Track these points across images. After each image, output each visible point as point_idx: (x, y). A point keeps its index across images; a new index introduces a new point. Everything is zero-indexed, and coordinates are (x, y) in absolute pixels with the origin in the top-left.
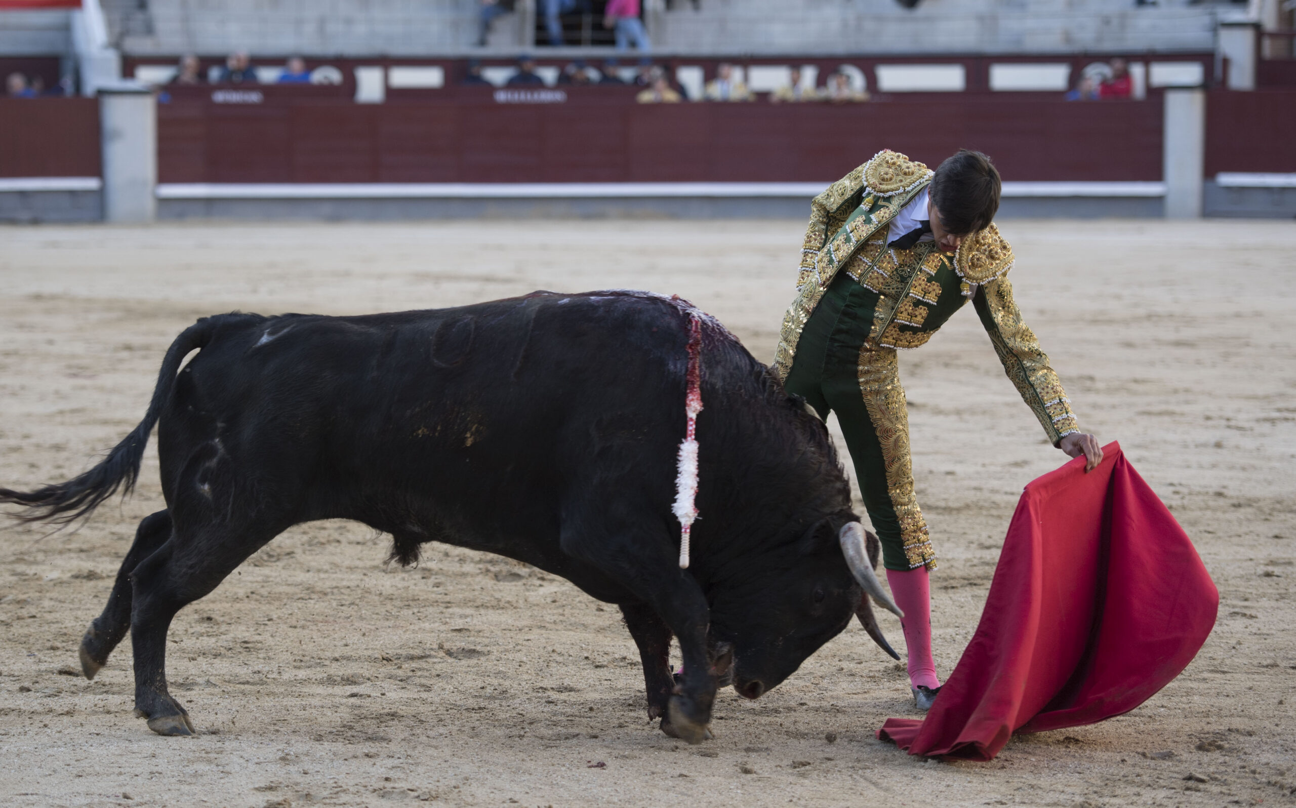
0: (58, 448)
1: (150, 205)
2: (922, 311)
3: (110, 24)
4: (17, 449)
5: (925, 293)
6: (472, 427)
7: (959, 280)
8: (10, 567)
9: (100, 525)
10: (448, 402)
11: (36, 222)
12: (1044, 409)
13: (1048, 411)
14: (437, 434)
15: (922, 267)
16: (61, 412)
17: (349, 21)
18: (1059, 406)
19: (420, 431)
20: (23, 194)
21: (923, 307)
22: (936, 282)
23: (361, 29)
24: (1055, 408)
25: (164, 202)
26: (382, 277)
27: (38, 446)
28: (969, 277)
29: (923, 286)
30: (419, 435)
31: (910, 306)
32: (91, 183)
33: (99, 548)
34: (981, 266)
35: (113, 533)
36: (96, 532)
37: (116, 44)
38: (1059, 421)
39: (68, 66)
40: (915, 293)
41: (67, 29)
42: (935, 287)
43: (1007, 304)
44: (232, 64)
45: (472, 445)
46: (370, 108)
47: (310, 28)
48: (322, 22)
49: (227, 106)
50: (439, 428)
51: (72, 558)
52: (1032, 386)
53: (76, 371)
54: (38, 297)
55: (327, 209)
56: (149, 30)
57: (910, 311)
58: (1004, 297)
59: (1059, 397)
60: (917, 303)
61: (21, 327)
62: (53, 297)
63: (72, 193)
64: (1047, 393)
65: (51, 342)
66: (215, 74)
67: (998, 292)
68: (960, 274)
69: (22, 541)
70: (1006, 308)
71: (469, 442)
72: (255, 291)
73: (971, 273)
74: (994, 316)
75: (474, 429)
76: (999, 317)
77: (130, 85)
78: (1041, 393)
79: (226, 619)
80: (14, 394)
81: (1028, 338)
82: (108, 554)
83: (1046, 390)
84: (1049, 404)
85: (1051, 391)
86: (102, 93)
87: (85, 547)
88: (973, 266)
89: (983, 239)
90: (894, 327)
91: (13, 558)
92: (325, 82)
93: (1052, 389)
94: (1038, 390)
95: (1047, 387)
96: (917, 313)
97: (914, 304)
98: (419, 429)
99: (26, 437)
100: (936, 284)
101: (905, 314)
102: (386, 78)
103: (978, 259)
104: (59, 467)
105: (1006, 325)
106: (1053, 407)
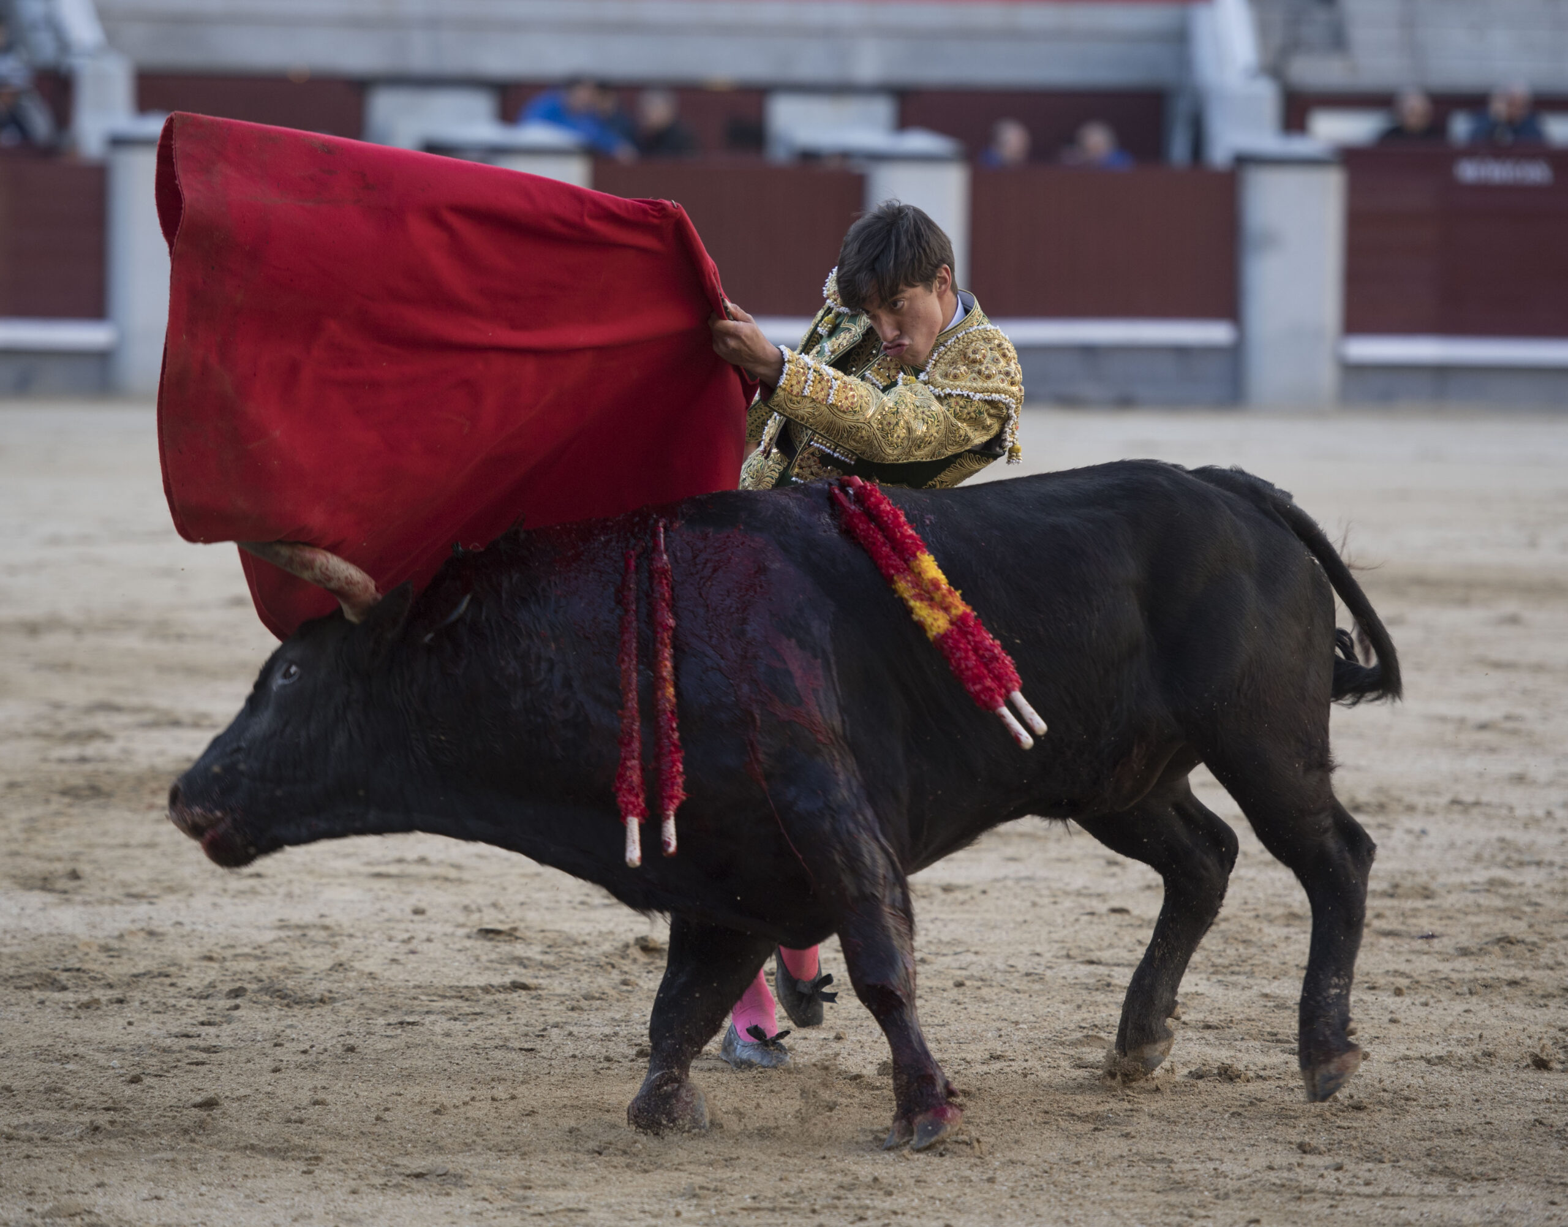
1: (1327, 377)
3: (1263, 29)
8: (1071, 1052)
20: (1089, 351)
32: (1216, 333)
33: (1240, 1022)
36: (1233, 993)
37: (1273, 68)
39: (1181, 109)
44: (1499, 108)
49: (1484, 189)
51: (1190, 1040)
56: (1339, 42)
63: (1182, 351)
66: (1461, 127)
69: (1095, 1003)
72: (1533, 544)
77: (1298, 146)
79: (1487, 1169)
82: (1260, 1036)
86: (1244, 161)
87: (1213, 1019)
91: (1079, 1035)
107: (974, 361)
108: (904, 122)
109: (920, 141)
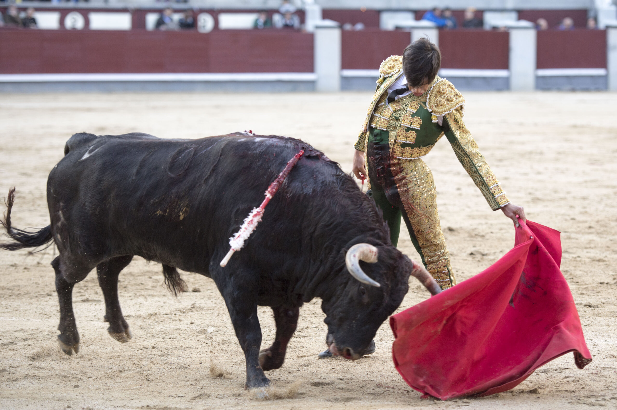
0: (584, 198)
2: (412, 134)
4: (564, 199)
5: (412, 123)
6: (183, 209)
7: (430, 114)
9: (605, 236)
10: (173, 196)
11: (573, 90)
13: (491, 191)
14: (167, 214)
15: (408, 109)
16: (586, 182)
18: (497, 188)
19: (158, 212)
21: (412, 132)
22: (417, 116)
24: (495, 190)
27: (574, 198)
28: (435, 112)
29: (410, 120)
30: (157, 214)
31: (404, 131)
32: (601, 72)
34: (441, 105)
35: (611, 240)
38: (498, 197)
40: (405, 123)
43: (461, 126)
45: (183, 219)
50: (168, 211)
52: (481, 176)
53: (593, 162)
54: (575, 126)
57: (404, 135)
58: (459, 122)
59: (496, 183)
60: (408, 129)
61: (567, 140)
62: (582, 126)
64: (490, 180)
65: (581, 148)
67: (455, 119)
68: (430, 110)
70: (461, 128)
71: (181, 218)
73: (436, 109)
74: (455, 133)
75: (184, 210)
76: (457, 134)
80: (562, 172)
81: (474, 146)
84: (491, 187)
88: (437, 105)
89: (443, 90)
90: (398, 145)
93: (492, 178)
94: (485, 179)
95: (489, 177)
96: (409, 136)
97: (406, 130)
98: (158, 211)
99: (568, 193)
100: (417, 118)
101: (401, 136)
103: (440, 101)
104: (585, 207)
105: (462, 138)
106: (494, 188)
107: (444, 94)
109: (524, 23)
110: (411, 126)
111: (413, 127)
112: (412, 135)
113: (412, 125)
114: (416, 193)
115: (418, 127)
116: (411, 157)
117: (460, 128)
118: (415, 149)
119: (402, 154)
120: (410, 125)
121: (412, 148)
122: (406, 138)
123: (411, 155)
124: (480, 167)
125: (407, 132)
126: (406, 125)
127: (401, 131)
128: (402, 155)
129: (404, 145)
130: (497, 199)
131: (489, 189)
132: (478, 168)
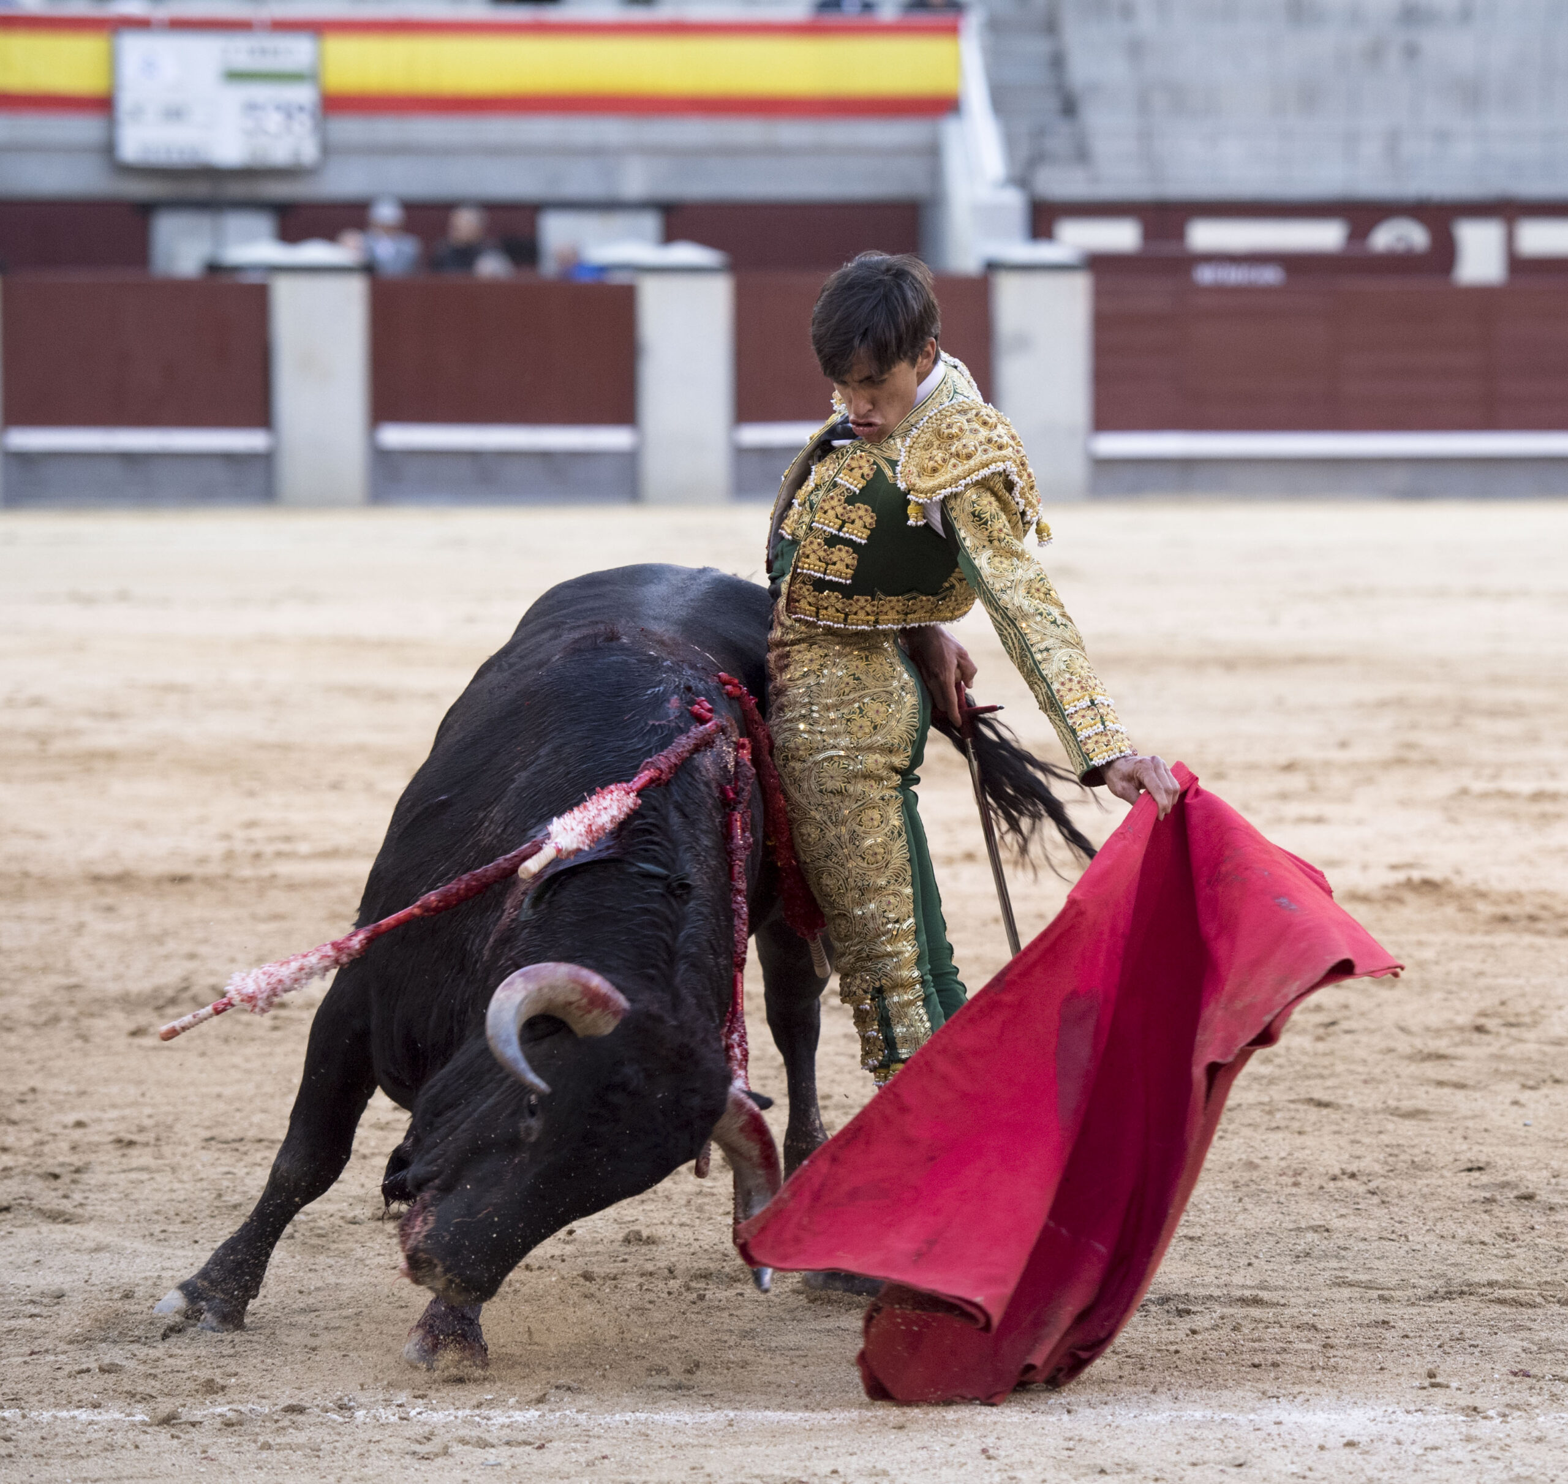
1: (1076, 470)
2: (842, 554)
3: (1010, 142)
5: (844, 522)
7: (904, 498)
12: (1063, 719)
13: (1070, 722)
15: (837, 479)
17: (1442, 137)
18: (1089, 712)
21: (844, 549)
22: (864, 503)
23: (1465, 150)
24: (1083, 716)
25: (1103, 465)
26: (1504, 595)
28: (919, 492)
29: (840, 511)
31: (819, 544)
34: (936, 471)
37: (1020, 180)
38: (1089, 737)
40: (823, 522)
41: (933, 153)
42: (861, 513)
43: (997, 536)
46: (1482, 294)
47: (1371, 150)
48: (1393, 140)
49: (1220, 290)
52: (1044, 679)
55: (1399, 477)
56: (1082, 155)
58: (988, 525)
59: (1091, 696)
60: (832, 541)
64: (1070, 690)
67: (973, 513)
68: (906, 488)
70: (996, 543)
73: (922, 483)
74: (974, 555)
76: (982, 559)
77: (1044, 252)
78: (1058, 691)
83: (1068, 685)
84: (1071, 710)
85: (1078, 687)
86: (993, 267)
88: (923, 469)
90: (804, 583)
92: (1400, 247)
93: (1079, 683)
94: (1055, 686)
95: (1070, 680)
96: (835, 559)
97: (827, 541)
100: (864, 507)
101: (813, 559)
102: (1510, 239)
105: (997, 569)
106: (1081, 713)
107: (951, 437)
108: (670, 235)
109: (686, 253)
110: (840, 530)
111: (847, 535)
112: (844, 558)
113: (845, 529)
114: (799, 740)
115: (860, 536)
116: (845, 620)
117: (991, 541)
118: (858, 600)
119: (818, 609)
120: (837, 526)
121: (849, 597)
122: (827, 564)
123: (847, 615)
124: (1045, 654)
125: (830, 547)
126: (825, 528)
127: (811, 543)
128: (817, 613)
129: (820, 585)
130: (1085, 744)
131: (1063, 715)
132: (1038, 657)
